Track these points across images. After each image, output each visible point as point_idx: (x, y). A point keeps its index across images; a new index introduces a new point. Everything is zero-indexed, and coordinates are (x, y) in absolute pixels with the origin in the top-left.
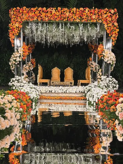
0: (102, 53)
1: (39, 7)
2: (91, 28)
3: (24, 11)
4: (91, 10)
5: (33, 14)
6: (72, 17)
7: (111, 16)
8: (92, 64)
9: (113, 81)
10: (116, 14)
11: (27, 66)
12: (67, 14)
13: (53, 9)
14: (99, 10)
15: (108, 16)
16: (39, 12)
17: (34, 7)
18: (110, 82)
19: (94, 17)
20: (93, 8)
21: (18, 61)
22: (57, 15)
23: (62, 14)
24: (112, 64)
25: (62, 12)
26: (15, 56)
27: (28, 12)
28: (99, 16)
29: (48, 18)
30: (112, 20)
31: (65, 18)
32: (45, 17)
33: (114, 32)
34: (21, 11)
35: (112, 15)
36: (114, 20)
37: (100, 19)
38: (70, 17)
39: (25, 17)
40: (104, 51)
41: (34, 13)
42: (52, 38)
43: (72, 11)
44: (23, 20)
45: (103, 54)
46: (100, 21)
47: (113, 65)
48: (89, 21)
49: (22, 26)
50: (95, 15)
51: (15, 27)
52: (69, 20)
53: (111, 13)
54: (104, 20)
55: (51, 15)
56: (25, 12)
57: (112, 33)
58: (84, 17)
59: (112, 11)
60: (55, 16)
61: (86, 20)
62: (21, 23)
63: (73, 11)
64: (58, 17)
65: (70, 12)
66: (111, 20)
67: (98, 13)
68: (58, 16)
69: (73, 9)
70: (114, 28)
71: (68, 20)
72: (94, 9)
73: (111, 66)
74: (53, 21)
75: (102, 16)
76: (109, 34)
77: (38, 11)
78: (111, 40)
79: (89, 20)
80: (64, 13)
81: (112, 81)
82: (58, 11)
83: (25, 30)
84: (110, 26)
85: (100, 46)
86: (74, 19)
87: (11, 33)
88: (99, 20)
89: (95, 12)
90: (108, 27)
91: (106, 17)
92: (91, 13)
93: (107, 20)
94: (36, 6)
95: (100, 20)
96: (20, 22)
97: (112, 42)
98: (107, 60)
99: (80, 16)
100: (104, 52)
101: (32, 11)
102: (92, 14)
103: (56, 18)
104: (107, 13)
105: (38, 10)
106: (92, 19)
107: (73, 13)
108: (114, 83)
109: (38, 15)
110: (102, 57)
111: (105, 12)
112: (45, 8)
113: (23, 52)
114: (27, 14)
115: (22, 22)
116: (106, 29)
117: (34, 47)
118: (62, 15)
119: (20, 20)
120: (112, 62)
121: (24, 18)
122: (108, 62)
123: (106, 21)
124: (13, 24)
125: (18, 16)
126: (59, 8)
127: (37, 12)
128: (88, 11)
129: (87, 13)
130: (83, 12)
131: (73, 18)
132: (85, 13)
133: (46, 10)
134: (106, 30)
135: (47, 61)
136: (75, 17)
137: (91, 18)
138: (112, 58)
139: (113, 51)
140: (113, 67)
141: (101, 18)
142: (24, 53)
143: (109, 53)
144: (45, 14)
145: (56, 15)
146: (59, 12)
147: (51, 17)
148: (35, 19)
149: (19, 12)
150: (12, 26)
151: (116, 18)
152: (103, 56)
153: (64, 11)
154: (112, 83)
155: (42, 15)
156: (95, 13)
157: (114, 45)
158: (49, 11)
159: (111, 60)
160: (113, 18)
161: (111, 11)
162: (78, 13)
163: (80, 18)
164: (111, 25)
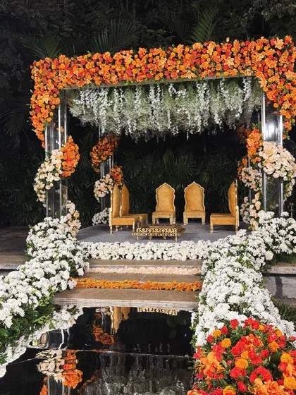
0: (258, 151)
1: (93, 52)
2: (227, 92)
3: (60, 64)
4: (221, 46)
5: (81, 69)
6: (176, 69)
7: (275, 55)
8: (247, 173)
9: (290, 228)
10: (290, 48)
11: (101, 184)
12: (162, 62)
13: (128, 54)
14: (243, 44)
15: (267, 57)
16: (95, 64)
17: (83, 53)
18: (282, 232)
19: (230, 62)
20: (228, 40)
21: (51, 181)
22: (137, 66)
23: (148, 62)
24: (285, 179)
25: (148, 58)
26: (44, 170)
27: (70, 66)
28: (243, 58)
29: (118, 77)
30: (278, 66)
31: (158, 72)
32: (109, 76)
33: (288, 95)
34: (54, 67)
35: (278, 54)
36: (285, 66)
37: (247, 67)
38: (169, 69)
39: (64, 80)
40: (262, 146)
41: (84, 67)
42: (138, 122)
43: (173, 54)
44: (60, 87)
45: (260, 154)
46: (248, 73)
47: (290, 181)
48: (218, 74)
49: (58, 101)
50: (233, 57)
51: (40, 103)
52: (168, 77)
53: (276, 49)
54: (258, 67)
55: (124, 69)
56: (62, 66)
57: (281, 99)
58: (206, 65)
59: (279, 43)
60: (133, 70)
61: (209, 71)
62: (54, 93)
63: (177, 54)
64: (140, 71)
65: (168, 56)
66: (276, 65)
67: (239, 52)
68: (140, 68)
69: (175, 49)
70: (285, 85)
71: (165, 76)
72: (229, 43)
73: (284, 185)
74: (130, 82)
75: (251, 59)
76: (273, 102)
77: (93, 63)
78: (281, 117)
79: (219, 71)
80: (153, 61)
81: (287, 227)
82: (139, 58)
83: (71, 109)
84: (274, 83)
85: (253, 134)
86: (181, 71)
87: (34, 117)
88: (244, 69)
89: (233, 49)
90: (269, 86)
91: (263, 59)
92: (222, 53)
93: (266, 68)
94: (88, 52)
95: (248, 70)
96: (52, 90)
97: (284, 121)
98: (273, 170)
99: (195, 63)
100: (262, 150)
101: (79, 62)
102: (223, 56)
103: (136, 75)
104: (266, 48)
105: (92, 60)
106: (225, 68)
107: (176, 57)
108: (292, 233)
109: (94, 70)
110: (257, 162)
111: (258, 48)
112: (108, 54)
113: (63, 160)
114: (68, 71)
115: (60, 90)
116: (266, 89)
117: (116, 143)
118: (149, 66)
119: (53, 87)
120: (286, 174)
121: (61, 82)
122: (276, 176)
123: (263, 69)
124: (37, 97)
125: (49, 77)
126: (141, 50)
127: (90, 65)
128: (215, 50)
129: (211, 54)
130: (202, 53)
131: (178, 71)
132: (206, 56)
133: (112, 56)
134: (264, 92)
135: (150, 168)
136: (182, 68)
137: (223, 66)
138: (285, 163)
139: (287, 145)
140: (291, 187)
141: (250, 62)
142: (64, 162)
143: (275, 151)
144: (108, 67)
145: (135, 67)
146: (141, 59)
147: (124, 72)
148: (88, 81)
149: (50, 68)
150: (35, 103)
151: (291, 58)
152: (260, 159)
153: (154, 57)
154: (288, 233)
155: (100, 69)
156: (233, 53)
157: (290, 128)
158: (118, 59)
159: (283, 169)
160: (283, 59)
161: (275, 42)
162: (188, 56)
163: (194, 69)
164: (276, 78)
